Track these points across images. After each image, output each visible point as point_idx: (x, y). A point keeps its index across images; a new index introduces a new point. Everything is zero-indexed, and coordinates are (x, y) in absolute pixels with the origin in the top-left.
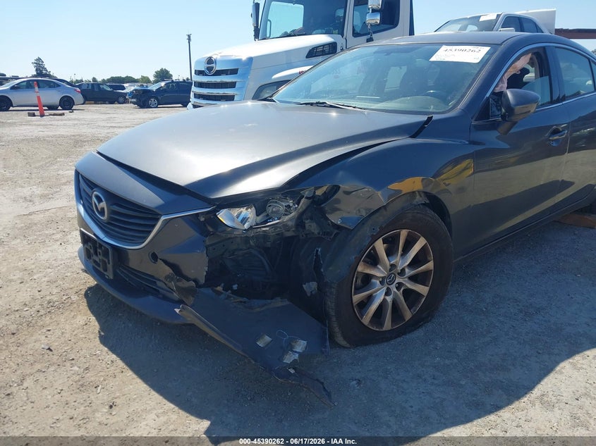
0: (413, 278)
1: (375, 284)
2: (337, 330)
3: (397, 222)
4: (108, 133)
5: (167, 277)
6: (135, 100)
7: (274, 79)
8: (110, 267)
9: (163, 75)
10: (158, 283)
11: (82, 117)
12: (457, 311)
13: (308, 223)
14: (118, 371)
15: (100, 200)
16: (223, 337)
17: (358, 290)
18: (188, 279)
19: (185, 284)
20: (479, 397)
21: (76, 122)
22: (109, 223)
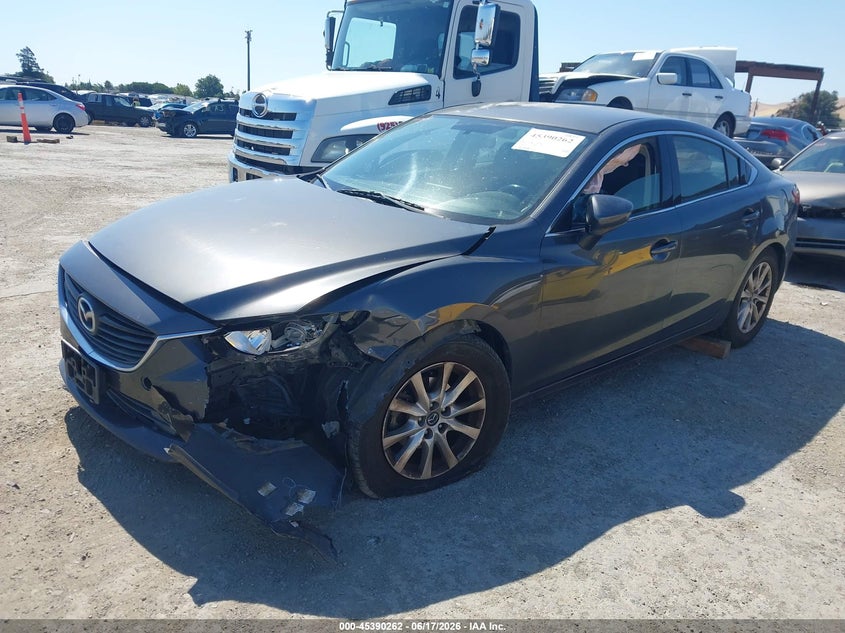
0: (461, 419)
1: (412, 425)
2: (361, 478)
3: (439, 353)
4: (120, 177)
5: (161, 407)
6: (163, 125)
7: (345, 131)
8: (96, 389)
9: (210, 86)
10: (153, 412)
11: (84, 147)
12: (516, 459)
13: (335, 351)
14: (97, 516)
15: (87, 309)
16: (217, 483)
17: (390, 431)
18: (185, 412)
19: (182, 417)
20: (508, 562)
21: (74, 156)
22: (97, 337)
